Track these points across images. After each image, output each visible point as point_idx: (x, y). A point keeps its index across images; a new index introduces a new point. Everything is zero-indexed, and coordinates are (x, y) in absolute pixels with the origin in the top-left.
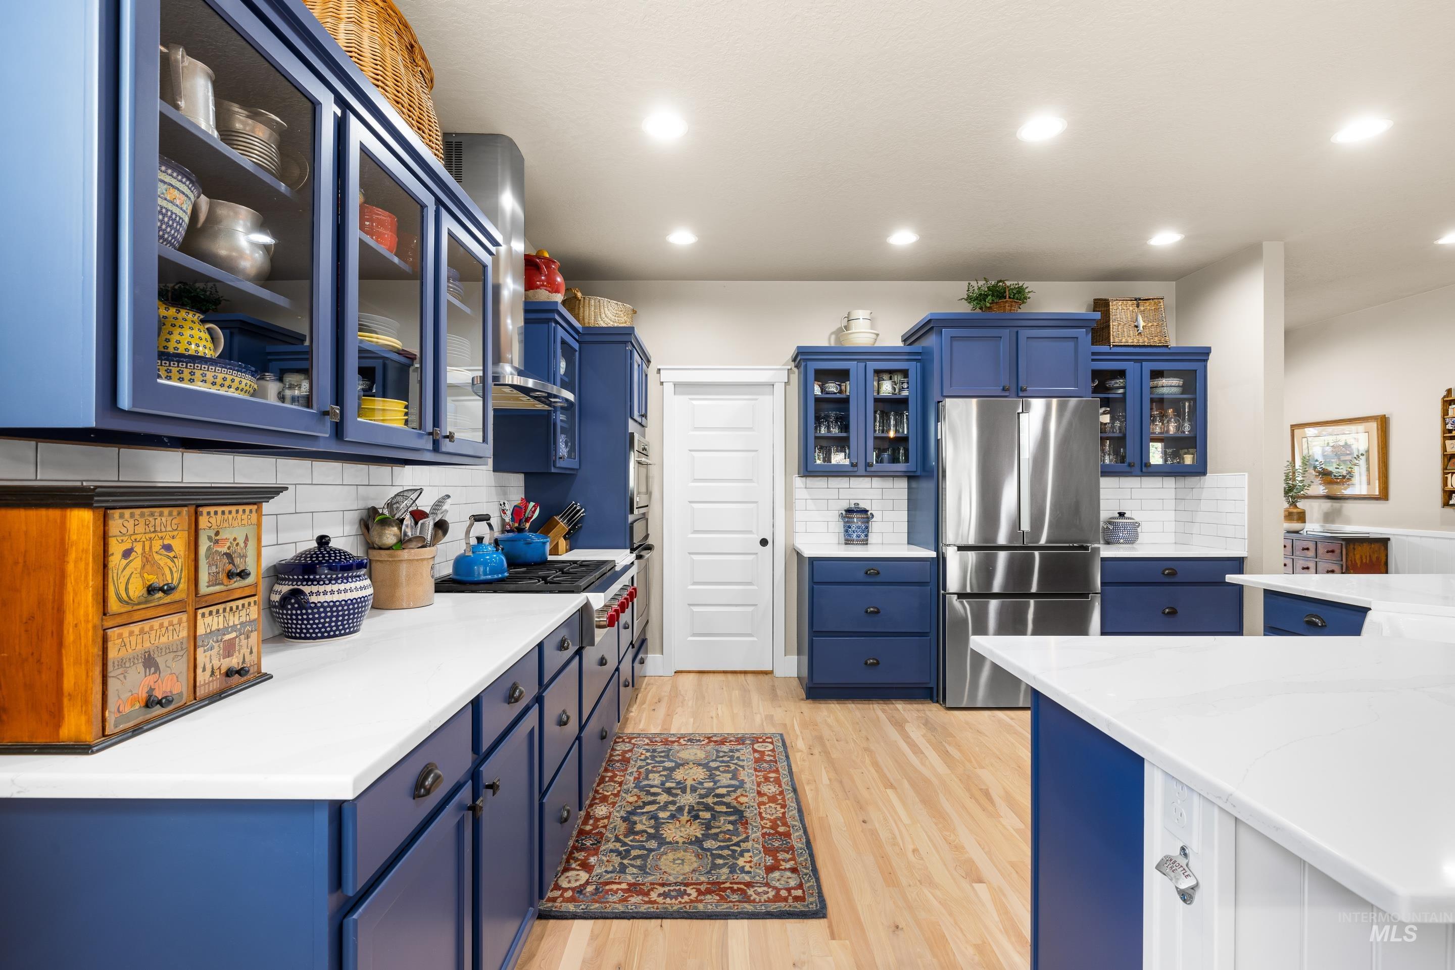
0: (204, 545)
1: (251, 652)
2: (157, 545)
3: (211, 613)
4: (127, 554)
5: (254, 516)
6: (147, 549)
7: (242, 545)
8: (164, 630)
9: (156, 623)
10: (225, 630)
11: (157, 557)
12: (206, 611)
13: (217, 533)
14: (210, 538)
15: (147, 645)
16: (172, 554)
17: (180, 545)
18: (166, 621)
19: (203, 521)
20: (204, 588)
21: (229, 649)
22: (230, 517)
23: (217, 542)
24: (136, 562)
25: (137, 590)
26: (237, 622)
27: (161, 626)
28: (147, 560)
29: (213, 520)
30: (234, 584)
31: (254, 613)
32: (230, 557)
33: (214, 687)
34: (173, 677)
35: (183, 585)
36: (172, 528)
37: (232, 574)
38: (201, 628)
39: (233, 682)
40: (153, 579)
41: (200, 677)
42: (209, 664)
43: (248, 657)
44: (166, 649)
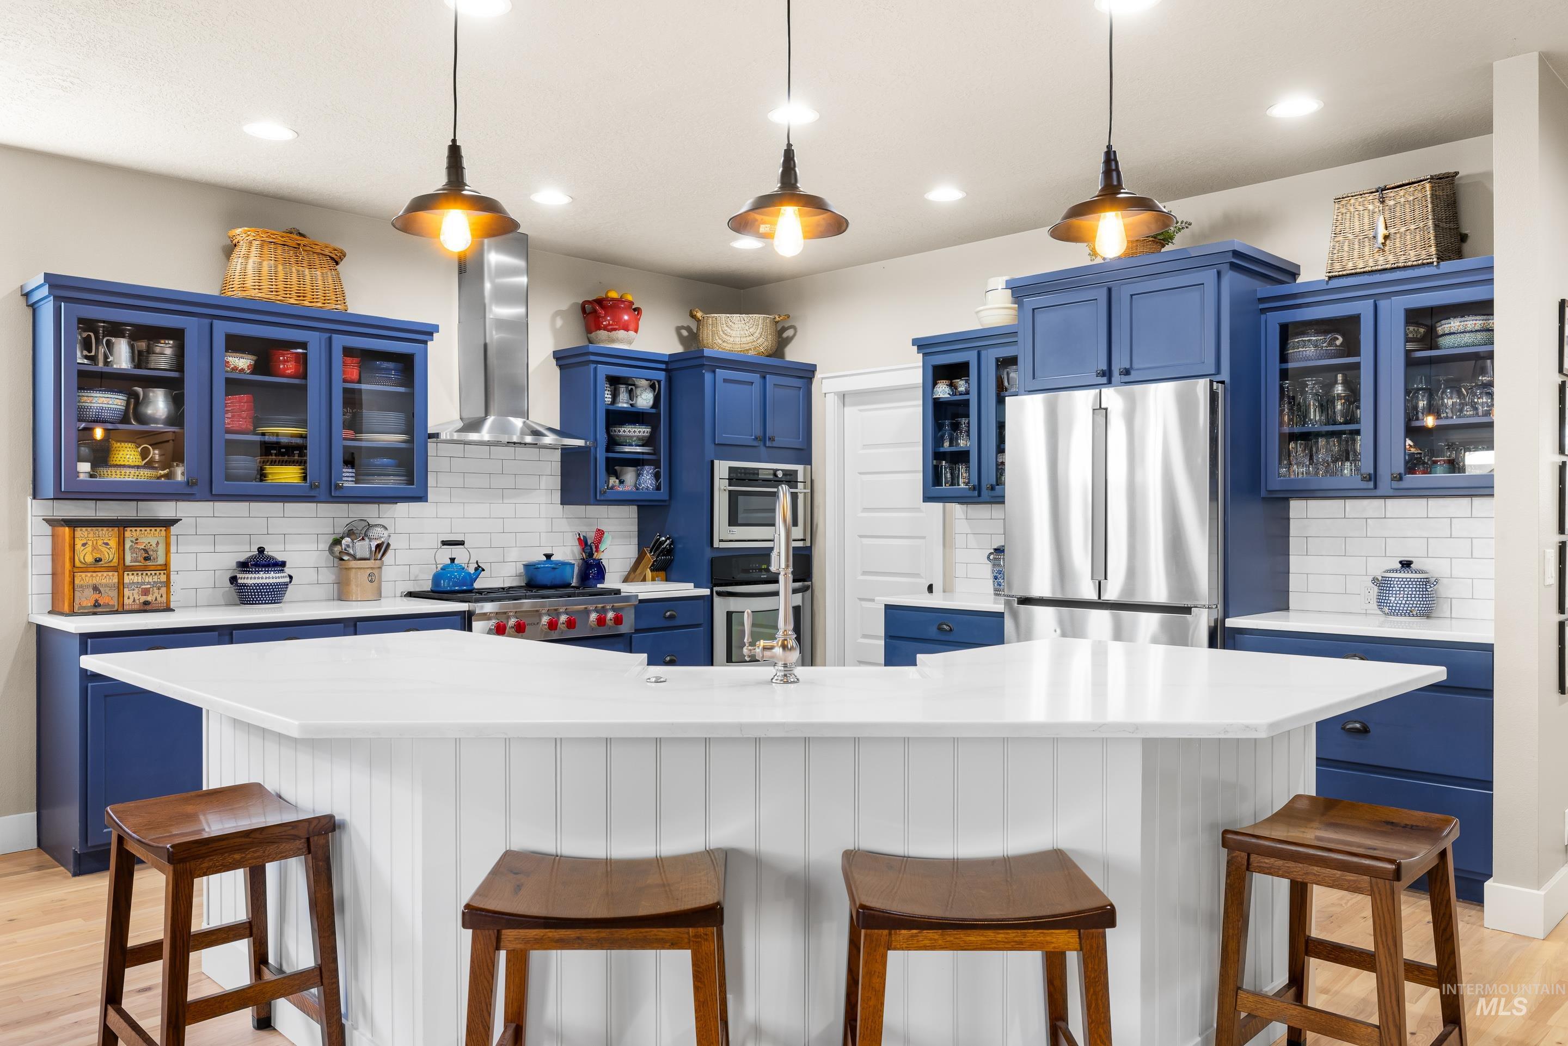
0: (128, 545)
1: (161, 596)
2: (100, 542)
3: (133, 574)
4: (84, 545)
5: (163, 533)
6: (95, 543)
7: (155, 546)
8: (104, 577)
9: (100, 574)
10: (143, 583)
11: (100, 547)
12: (130, 573)
13: (137, 539)
14: (132, 541)
15: (95, 582)
16: (109, 547)
17: (113, 543)
18: (105, 574)
19: (128, 534)
20: (128, 562)
21: (146, 592)
22: (146, 532)
23: (137, 543)
24: (89, 549)
25: (89, 559)
26: (151, 580)
27: (102, 575)
28: (94, 548)
29: (134, 533)
30: (148, 563)
31: (163, 578)
32: (146, 551)
33: (135, 607)
34: (109, 597)
35: (116, 560)
36: (109, 536)
37: (146, 559)
38: (127, 580)
39: (148, 607)
40: (98, 556)
41: (126, 601)
42: (132, 596)
43: (159, 598)
44: (106, 585)
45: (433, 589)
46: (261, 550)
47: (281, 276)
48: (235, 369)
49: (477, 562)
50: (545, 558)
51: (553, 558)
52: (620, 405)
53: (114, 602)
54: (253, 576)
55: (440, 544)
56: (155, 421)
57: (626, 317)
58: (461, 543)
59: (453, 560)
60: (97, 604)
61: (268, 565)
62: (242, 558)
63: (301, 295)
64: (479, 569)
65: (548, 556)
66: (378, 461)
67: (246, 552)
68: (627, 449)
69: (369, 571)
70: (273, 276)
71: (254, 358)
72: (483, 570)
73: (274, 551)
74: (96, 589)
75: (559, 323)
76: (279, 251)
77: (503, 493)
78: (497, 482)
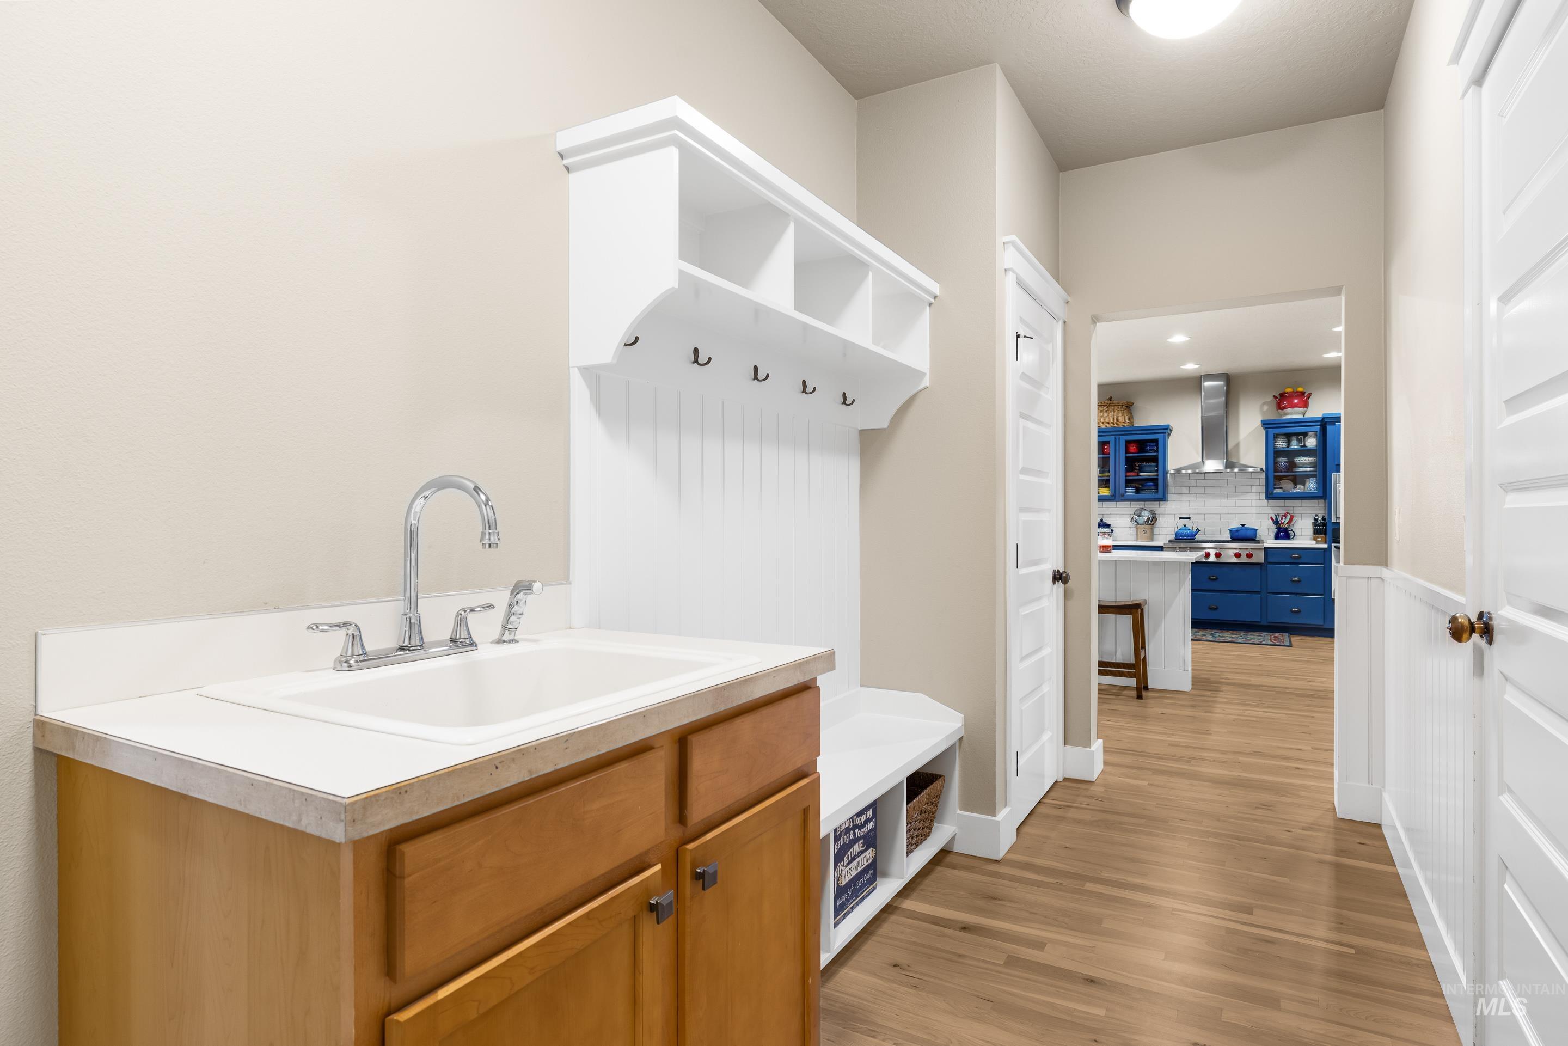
46: (1102, 520)
49: (1198, 527)
50: (1241, 526)
51: (1245, 526)
52: (1292, 447)
57: (1296, 401)
58: (1189, 518)
59: (1185, 526)
61: (1104, 525)
63: (1119, 423)
64: (1198, 530)
65: (1243, 525)
66: (1149, 484)
68: (1301, 470)
69: (1143, 529)
73: (1106, 520)
75: (1266, 408)
77: (1228, 495)
78: (1223, 490)
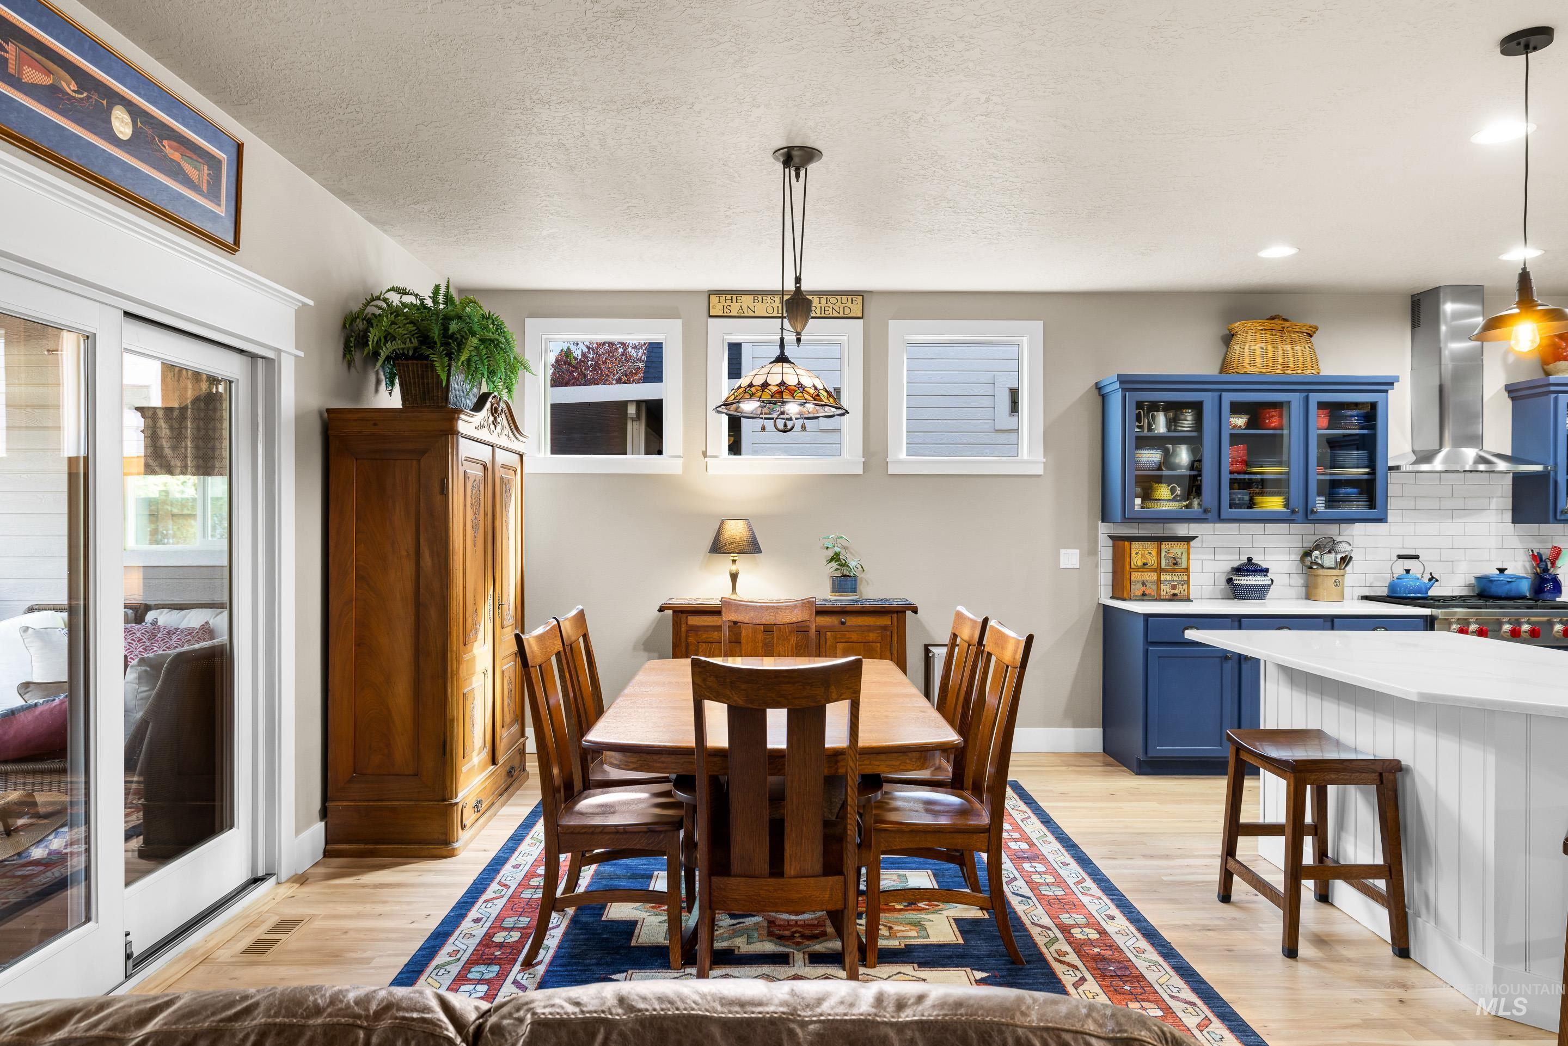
0: (1163, 554)
1: (1184, 590)
2: (1146, 552)
4: (1137, 553)
5: (1186, 546)
6: (1143, 553)
7: (1180, 555)
8: (1148, 576)
9: (1146, 573)
10: (1173, 581)
11: (1146, 555)
12: (1165, 573)
13: (1169, 550)
14: (1166, 552)
15: (1143, 578)
16: (1151, 555)
17: (1154, 553)
18: (1149, 573)
19: (1163, 546)
20: (1163, 565)
21: (1174, 587)
22: (1175, 546)
23: (1169, 553)
24: (1140, 556)
25: (1140, 563)
26: (1177, 579)
28: (1143, 556)
29: (1167, 546)
30: (1176, 567)
31: (1185, 578)
32: (1174, 558)
33: (1168, 597)
34: (1151, 590)
35: (1156, 564)
36: (1151, 547)
37: (1175, 564)
38: (1162, 579)
39: (1176, 598)
40: (1145, 561)
41: (1162, 593)
42: (1166, 590)
43: (1182, 592)
44: (1150, 582)
45: (1390, 594)
46: (1250, 559)
47: (1270, 353)
48: (1235, 427)
49: (1431, 574)
50: (1498, 572)
51: (1506, 572)
53: (1154, 593)
54: (1246, 578)
55: (1395, 558)
56: (1179, 467)
58: (1417, 557)
59: (1408, 571)
60: (1144, 595)
61: (1256, 571)
62: (1236, 564)
63: (1285, 366)
64: (1433, 579)
65: (1502, 570)
66: (1347, 490)
67: (1239, 560)
69: (1335, 578)
70: (1264, 355)
71: (1248, 417)
72: (1437, 581)
73: (1260, 560)
74: (1143, 583)
75: (1511, 358)
76: (1269, 335)
77: (1453, 514)
78: (1447, 504)
